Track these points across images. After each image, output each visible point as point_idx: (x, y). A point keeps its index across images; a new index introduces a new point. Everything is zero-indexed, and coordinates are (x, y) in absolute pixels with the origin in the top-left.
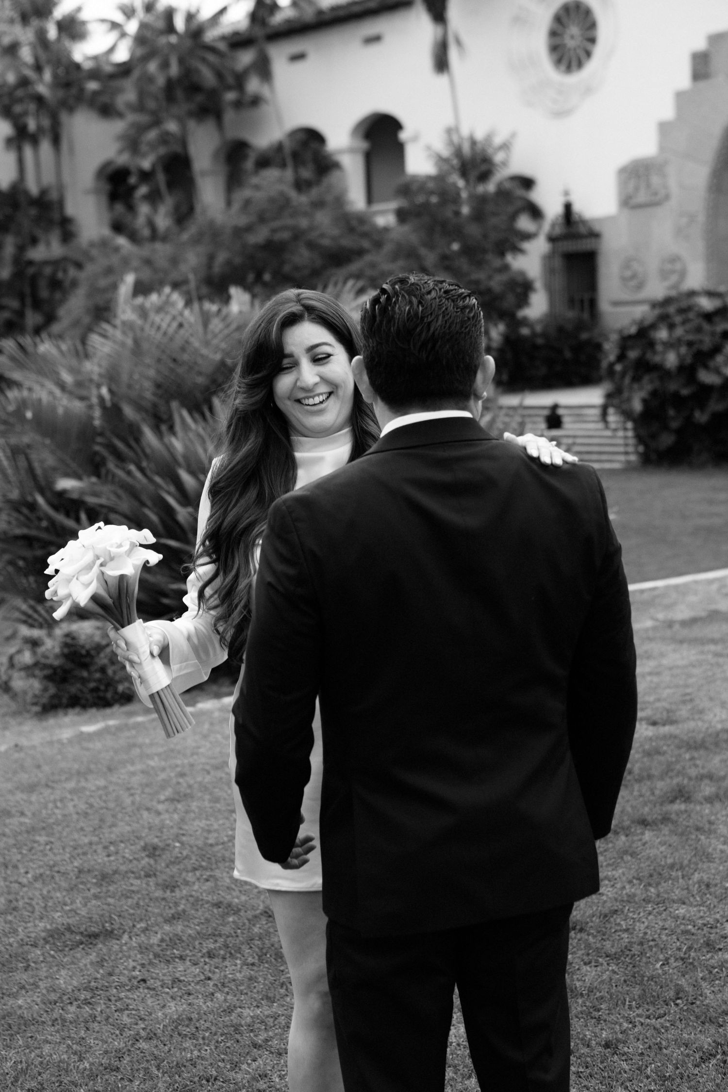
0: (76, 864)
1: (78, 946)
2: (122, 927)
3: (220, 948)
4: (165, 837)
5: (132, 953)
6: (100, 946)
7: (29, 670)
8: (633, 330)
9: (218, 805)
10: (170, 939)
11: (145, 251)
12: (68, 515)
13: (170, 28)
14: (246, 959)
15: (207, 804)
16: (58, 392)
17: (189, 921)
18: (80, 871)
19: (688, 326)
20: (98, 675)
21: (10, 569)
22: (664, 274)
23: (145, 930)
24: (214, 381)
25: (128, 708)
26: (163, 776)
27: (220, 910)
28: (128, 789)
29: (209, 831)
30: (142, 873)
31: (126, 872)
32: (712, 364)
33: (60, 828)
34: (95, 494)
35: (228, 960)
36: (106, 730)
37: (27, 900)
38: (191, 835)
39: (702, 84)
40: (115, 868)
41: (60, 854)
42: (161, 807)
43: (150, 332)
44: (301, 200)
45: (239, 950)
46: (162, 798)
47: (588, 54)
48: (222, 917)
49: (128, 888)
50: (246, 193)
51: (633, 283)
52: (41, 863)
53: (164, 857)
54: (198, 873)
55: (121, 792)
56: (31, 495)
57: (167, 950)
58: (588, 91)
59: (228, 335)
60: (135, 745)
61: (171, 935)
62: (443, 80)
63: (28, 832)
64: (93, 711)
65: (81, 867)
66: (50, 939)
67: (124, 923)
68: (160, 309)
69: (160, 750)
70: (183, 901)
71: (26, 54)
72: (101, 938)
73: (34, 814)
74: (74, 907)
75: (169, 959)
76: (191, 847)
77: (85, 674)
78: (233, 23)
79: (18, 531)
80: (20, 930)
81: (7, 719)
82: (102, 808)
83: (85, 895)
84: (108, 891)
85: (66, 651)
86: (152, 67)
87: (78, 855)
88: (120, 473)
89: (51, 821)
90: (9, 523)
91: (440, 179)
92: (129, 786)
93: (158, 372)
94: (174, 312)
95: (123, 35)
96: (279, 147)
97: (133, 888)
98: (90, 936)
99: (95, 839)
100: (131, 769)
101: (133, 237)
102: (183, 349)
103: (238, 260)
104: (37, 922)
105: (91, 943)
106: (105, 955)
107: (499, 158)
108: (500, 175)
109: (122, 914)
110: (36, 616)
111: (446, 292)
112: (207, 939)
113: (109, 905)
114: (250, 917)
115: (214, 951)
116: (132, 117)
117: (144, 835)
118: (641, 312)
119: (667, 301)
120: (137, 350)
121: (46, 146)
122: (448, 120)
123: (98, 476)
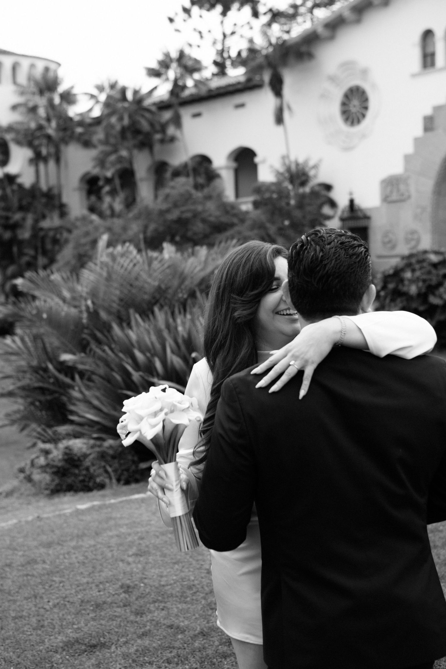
0: (79, 597)
1: (83, 653)
2: (111, 641)
3: (175, 657)
4: (134, 580)
5: (118, 659)
6: (98, 653)
7: (43, 468)
8: (391, 272)
9: (166, 559)
10: (142, 650)
11: (109, 223)
12: (66, 375)
13: (124, 98)
14: (192, 665)
15: (159, 558)
16: (61, 303)
17: (153, 638)
18: (82, 601)
19: (423, 271)
20: (84, 472)
21: (32, 408)
22: (407, 241)
23: (126, 643)
24: (154, 298)
25: (101, 492)
26: (130, 539)
27: (172, 630)
28: (109, 547)
29: (162, 577)
30: (121, 604)
31: (111, 603)
32: (437, 293)
33: (68, 572)
34: (82, 363)
35: (180, 665)
36: (92, 508)
37: (49, 621)
38: (150, 579)
39: (430, 134)
40: (104, 600)
41: (69, 589)
42: (130, 559)
43: (117, 267)
44: (198, 195)
45: (187, 659)
46: (130, 553)
47: (364, 116)
48: (174, 635)
49: (113, 614)
50: (167, 191)
51: (389, 245)
52: (58, 595)
53: (134, 593)
54: (157, 605)
55: (105, 549)
56: (45, 362)
57: (140, 657)
58: (364, 136)
59: (163, 271)
60: (111, 518)
61: (142, 647)
62: (280, 129)
63: (48, 574)
64: (81, 494)
65: (83, 599)
66: (66, 648)
67: (112, 638)
68: (123, 255)
69: (127, 522)
70: (148, 624)
71: (42, 112)
72: (98, 648)
73: (51, 562)
74: (80, 625)
75: (142, 663)
76: (151, 586)
77: (77, 471)
78: (160, 96)
79: (37, 385)
80: (46, 640)
81: (30, 498)
82: (93, 559)
83: (86, 618)
84: (101, 615)
85: (66, 457)
86: (114, 120)
87: (80, 590)
88: (98, 351)
89: (62, 567)
90: (31, 379)
91: (278, 184)
92: (110, 545)
93: (121, 292)
94: (131, 257)
95: (97, 102)
96: (185, 166)
97: (115, 614)
98: (91, 646)
99: (90, 580)
100: (110, 534)
101: (101, 215)
102: (137, 279)
103: (161, 229)
104: (57, 635)
105: (92, 651)
106: (101, 660)
107: (312, 173)
108: (313, 182)
109: (111, 631)
110: (46, 435)
111: (342, 243)
112: (166, 650)
113: (101, 625)
114: (192, 636)
115: (171, 659)
116: (101, 148)
117: (121, 578)
118: (395, 262)
119: (411, 256)
120: (109, 278)
121: (52, 164)
122: (283, 151)
123: (85, 353)
